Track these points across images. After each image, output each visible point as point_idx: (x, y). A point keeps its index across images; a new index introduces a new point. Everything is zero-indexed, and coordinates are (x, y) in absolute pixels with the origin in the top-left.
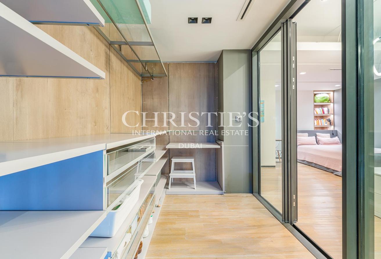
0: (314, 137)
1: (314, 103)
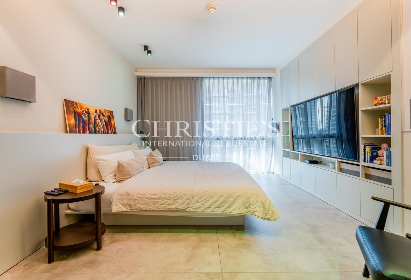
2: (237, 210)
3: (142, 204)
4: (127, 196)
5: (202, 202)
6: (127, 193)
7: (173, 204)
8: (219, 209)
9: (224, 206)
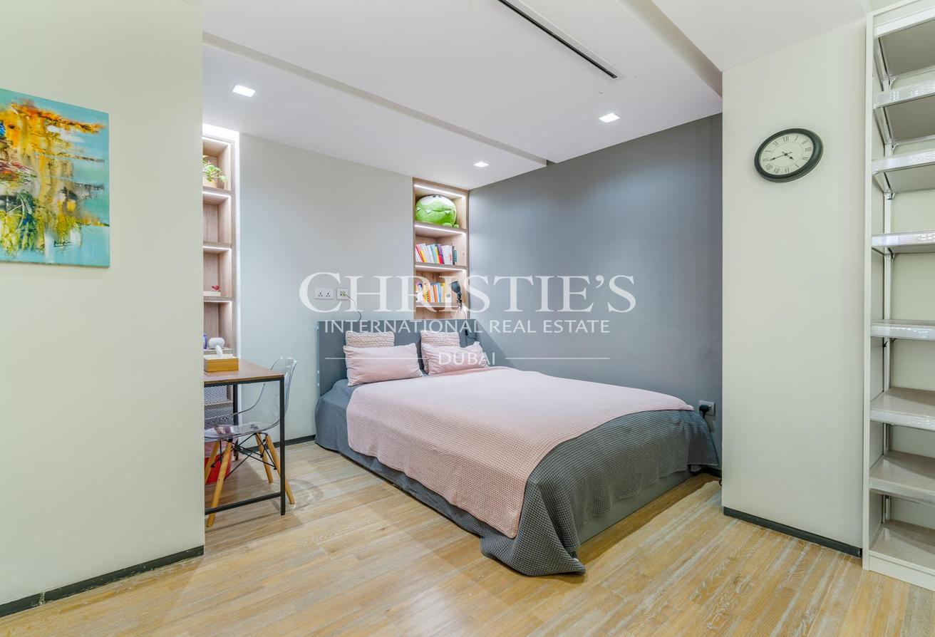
0: (412, 347)
1: (414, 223)
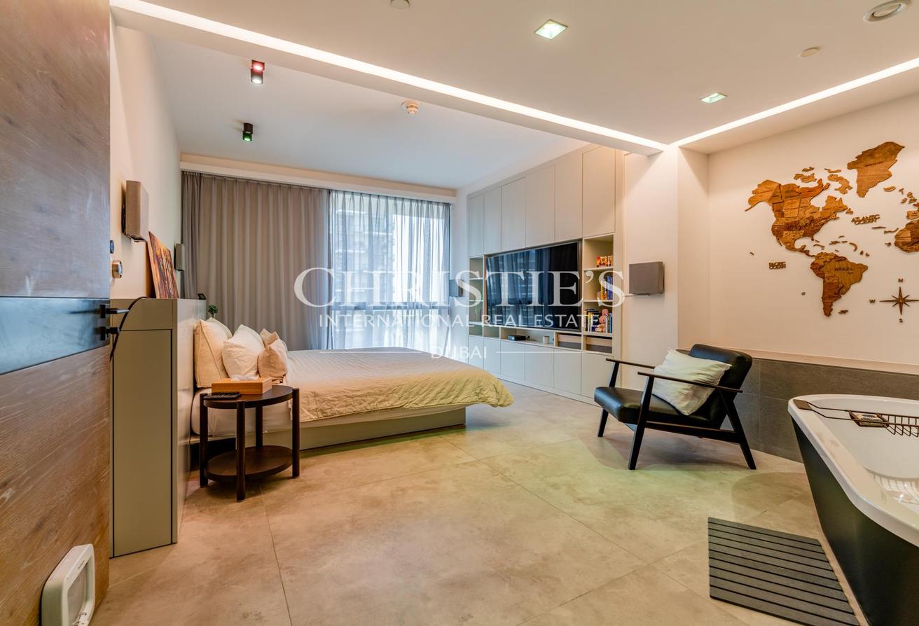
2: (467, 399)
3: (342, 406)
4: (315, 397)
5: (424, 394)
6: (314, 393)
7: (387, 401)
8: (445, 400)
9: (450, 396)
